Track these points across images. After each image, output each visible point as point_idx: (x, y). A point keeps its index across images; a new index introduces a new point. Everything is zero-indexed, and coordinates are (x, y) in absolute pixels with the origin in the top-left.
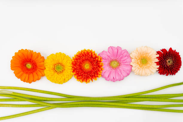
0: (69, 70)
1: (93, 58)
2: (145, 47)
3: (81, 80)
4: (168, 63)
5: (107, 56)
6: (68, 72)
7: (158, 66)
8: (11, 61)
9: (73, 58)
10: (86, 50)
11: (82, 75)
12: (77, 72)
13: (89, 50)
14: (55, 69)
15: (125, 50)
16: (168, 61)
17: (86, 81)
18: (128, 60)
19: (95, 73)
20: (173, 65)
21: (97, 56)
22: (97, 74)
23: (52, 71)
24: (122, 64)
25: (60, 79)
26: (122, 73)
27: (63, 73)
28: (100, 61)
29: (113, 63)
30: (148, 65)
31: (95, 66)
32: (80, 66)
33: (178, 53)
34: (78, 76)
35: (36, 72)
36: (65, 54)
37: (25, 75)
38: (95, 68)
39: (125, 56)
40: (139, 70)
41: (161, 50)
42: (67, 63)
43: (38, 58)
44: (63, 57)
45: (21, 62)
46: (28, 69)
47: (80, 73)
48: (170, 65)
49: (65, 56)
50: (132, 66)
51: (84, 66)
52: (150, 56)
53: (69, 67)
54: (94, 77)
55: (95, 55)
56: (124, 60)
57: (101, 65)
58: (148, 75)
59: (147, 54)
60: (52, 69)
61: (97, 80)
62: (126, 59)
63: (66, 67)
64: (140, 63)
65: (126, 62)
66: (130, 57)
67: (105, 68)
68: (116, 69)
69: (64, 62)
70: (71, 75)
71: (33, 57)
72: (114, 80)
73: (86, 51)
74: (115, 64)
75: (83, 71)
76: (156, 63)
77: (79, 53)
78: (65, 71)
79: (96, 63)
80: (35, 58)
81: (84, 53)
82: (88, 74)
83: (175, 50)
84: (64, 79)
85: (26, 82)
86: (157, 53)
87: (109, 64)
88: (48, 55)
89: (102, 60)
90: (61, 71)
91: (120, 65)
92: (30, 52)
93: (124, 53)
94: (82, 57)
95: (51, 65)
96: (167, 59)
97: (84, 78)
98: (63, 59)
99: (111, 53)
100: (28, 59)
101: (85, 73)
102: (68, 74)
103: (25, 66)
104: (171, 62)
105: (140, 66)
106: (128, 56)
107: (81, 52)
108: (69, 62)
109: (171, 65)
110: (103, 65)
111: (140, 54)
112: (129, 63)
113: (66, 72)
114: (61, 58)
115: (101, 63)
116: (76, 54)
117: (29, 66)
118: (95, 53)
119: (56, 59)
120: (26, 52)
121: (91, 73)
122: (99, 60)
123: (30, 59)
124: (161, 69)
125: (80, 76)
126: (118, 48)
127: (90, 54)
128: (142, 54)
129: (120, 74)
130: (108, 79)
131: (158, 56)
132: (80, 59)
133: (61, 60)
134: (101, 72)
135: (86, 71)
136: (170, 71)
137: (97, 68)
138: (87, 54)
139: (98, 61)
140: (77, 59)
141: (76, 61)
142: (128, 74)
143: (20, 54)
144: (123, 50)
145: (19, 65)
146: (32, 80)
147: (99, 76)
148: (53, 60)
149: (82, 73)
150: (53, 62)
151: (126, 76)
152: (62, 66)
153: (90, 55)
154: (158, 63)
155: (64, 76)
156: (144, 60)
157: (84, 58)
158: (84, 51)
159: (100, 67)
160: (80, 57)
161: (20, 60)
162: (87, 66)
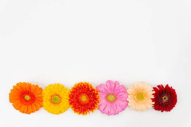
0: (65, 102)
1: (89, 90)
2: (141, 83)
3: (78, 113)
4: (164, 100)
5: (104, 90)
6: (64, 104)
7: (154, 103)
8: (10, 94)
9: (70, 91)
10: (83, 83)
11: (79, 108)
12: (74, 105)
13: (86, 83)
14: (52, 100)
15: (123, 85)
16: (163, 98)
17: (83, 114)
18: (125, 96)
19: (92, 105)
20: (169, 102)
21: (93, 89)
22: (94, 106)
23: (49, 102)
24: (119, 98)
25: (56, 111)
26: (117, 108)
27: (60, 105)
28: (97, 94)
29: (110, 96)
30: (144, 101)
31: (92, 99)
32: (77, 98)
33: (175, 90)
34: (75, 109)
35: (34, 103)
36: (63, 86)
37: (23, 106)
38: (91, 100)
39: (122, 91)
40: (135, 106)
41: (158, 86)
42: (64, 95)
43: (36, 91)
44: (61, 89)
45: (19, 94)
46: (26, 101)
47: (77, 106)
48: (165, 102)
49: (63, 88)
50: (128, 102)
51: (81, 98)
52: (146, 93)
53: (66, 99)
54: (91, 109)
55: (91, 88)
56: (121, 96)
57: (98, 97)
58: (143, 111)
59: (143, 90)
60: (49, 101)
61: (93, 112)
62: (123, 95)
63: (63, 99)
64: (136, 98)
65: (122, 98)
66: (127, 92)
67: (102, 101)
68: (112, 102)
69: (61, 94)
70: (67, 107)
71: (31, 89)
72: (109, 114)
73: (82, 85)
74: (111, 98)
75: (80, 103)
76: (152, 99)
77: (76, 86)
78: (62, 102)
79: (92, 96)
80: (33, 91)
81: (81, 86)
82: (85, 107)
83: (171, 87)
84: (60, 111)
85: (24, 114)
86: (153, 90)
87: (106, 98)
88: (46, 86)
89: (98, 93)
90: (58, 103)
91: (116, 100)
92: (28, 85)
93: (121, 88)
94: (79, 90)
95: (49, 97)
96: (163, 96)
97: (81, 111)
98: (61, 92)
99: (109, 87)
100: (26, 91)
101: (82, 106)
102: (64, 106)
103: (24, 98)
104: (167, 99)
105: (136, 101)
106: (124, 92)
107: (78, 85)
108: (66, 94)
109: (167, 102)
110: (100, 98)
111: (136, 89)
112: (125, 99)
113: (63, 104)
114: (58, 90)
115: (98, 96)
116: (73, 87)
117: (27, 98)
118: (92, 86)
119: (54, 91)
120: (24, 86)
121: (88, 106)
122: (96, 92)
123: (28, 92)
124: (156, 105)
125: (77, 108)
126: (116, 83)
127: (87, 86)
128: (138, 89)
129: (115, 108)
130: (103, 112)
131: (154, 92)
132: (76, 92)
133: (58, 92)
134: (98, 104)
135: (83, 104)
136: (165, 108)
137: (93, 100)
138: (83, 87)
139: (94, 94)
140: (73, 92)
141: (73, 94)
142: (123, 109)
143: (18, 87)
144: (121, 86)
145: (18, 97)
146: (31, 111)
147: (95, 108)
148: (51, 91)
149: (79, 105)
150: (50, 94)
151: (121, 111)
152: (59, 98)
153: (86, 88)
154: (153, 100)
155: (60, 108)
156: (140, 95)
157: (80, 91)
158: (80, 84)
159: (96, 99)
160: (77, 90)
161: (19, 92)
162: (84, 99)
